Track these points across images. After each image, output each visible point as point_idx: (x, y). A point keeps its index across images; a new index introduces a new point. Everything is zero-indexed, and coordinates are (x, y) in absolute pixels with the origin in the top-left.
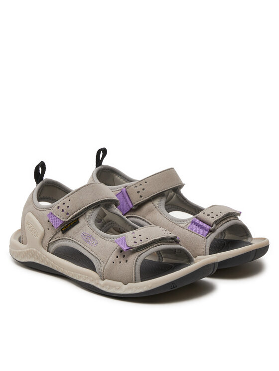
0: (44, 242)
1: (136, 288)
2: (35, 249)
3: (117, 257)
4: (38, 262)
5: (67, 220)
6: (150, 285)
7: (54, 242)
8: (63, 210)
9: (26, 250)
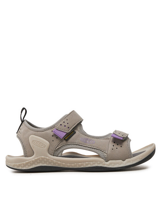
0: (50, 150)
1: (133, 161)
2: (43, 157)
3: (113, 146)
4: (45, 165)
5: (69, 132)
6: (141, 158)
7: (59, 148)
8: (65, 126)
9: (34, 160)
